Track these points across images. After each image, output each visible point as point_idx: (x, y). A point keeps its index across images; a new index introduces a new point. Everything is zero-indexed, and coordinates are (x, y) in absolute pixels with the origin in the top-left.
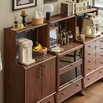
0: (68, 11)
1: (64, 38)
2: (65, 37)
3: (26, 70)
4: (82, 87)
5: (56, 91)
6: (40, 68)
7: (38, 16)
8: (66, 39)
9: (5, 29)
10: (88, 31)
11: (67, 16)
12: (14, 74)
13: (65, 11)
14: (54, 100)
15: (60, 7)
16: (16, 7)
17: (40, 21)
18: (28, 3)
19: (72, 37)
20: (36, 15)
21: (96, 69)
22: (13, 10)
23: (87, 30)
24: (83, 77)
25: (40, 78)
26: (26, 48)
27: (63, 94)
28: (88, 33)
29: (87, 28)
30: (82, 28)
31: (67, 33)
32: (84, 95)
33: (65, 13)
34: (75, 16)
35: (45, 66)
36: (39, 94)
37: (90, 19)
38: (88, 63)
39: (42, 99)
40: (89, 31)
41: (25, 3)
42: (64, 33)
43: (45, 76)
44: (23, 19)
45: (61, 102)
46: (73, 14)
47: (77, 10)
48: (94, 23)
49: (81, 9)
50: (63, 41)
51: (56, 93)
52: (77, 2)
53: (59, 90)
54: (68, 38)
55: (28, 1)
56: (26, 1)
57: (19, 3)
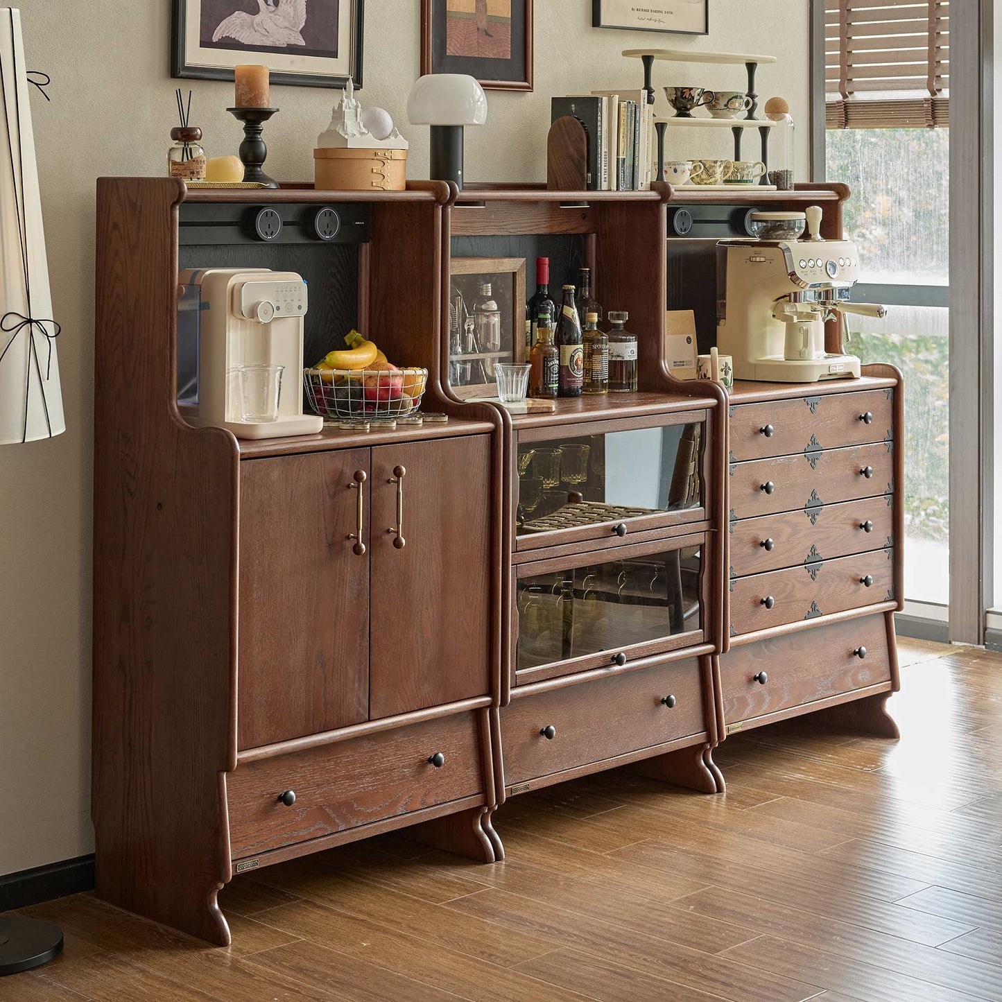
0: (605, 149)
1: (570, 349)
2: (575, 343)
3: (245, 458)
4: (707, 727)
5: (490, 692)
6: (357, 477)
7: (362, 134)
8: (580, 355)
9: (100, 181)
10: (762, 337)
11: (593, 186)
12: (160, 505)
13: (579, 151)
14: (472, 761)
15: (548, 125)
16: (195, 55)
17: (377, 166)
18: (291, 50)
19: (629, 350)
20: (349, 122)
21: (814, 611)
22: (175, 67)
23: (754, 331)
24: (711, 647)
25: (356, 549)
26: (253, 313)
27: (547, 733)
28: (762, 349)
29: (754, 316)
30: (722, 322)
31: (595, 317)
32: (720, 790)
33: (578, 167)
34: (653, 195)
35: (397, 472)
36: (351, 673)
37: (776, 245)
38: (748, 549)
39: (370, 720)
40: (768, 342)
41: (268, 43)
42: (573, 312)
43: (397, 543)
44: (244, 135)
45: (532, 788)
46: (640, 185)
47: (675, 171)
48: (802, 272)
49: (711, 171)
50: (560, 367)
51: (492, 706)
52: (678, 115)
53: (511, 692)
54: (600, 352)
55: (291, 32)
56: (280, 30)
57: (224, 31)
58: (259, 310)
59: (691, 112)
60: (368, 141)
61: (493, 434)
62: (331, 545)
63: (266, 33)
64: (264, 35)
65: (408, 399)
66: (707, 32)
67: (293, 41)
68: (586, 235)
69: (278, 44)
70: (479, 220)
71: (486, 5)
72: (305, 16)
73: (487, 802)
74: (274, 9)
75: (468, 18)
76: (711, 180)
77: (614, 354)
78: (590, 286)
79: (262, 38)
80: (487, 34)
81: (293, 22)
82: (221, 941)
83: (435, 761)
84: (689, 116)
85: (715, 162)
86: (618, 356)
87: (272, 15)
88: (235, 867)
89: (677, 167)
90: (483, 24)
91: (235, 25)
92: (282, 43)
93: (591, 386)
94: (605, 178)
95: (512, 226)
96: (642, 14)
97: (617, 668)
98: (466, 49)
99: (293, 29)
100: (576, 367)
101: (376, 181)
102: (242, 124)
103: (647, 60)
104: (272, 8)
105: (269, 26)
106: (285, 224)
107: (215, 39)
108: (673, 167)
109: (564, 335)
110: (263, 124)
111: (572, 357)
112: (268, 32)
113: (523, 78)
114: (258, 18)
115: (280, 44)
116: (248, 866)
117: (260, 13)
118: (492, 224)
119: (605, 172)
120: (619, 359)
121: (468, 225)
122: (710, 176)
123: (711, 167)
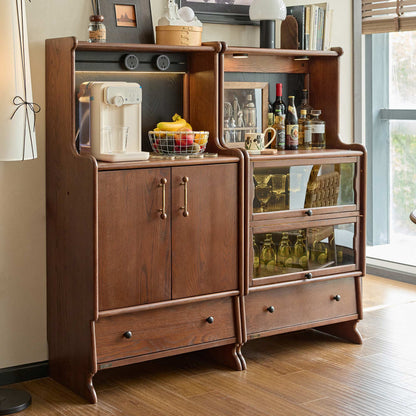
2: (294, 124)
3: (101, 170)
5: (239, 288)
6: (162, 182)
7: (178, 19)
8: (297, 130)
9: (47, 41)
12: (68, 193)
13: (294, 31)
14: (230, 322)
17: (184, 34)
19: (321, 129)
20: (172, 13)
24: (360, 273)
25: (162, 216)
26: (113, 101)
27: (270, 310)
31: (305, 112)
33: (294, 39)
34: (334, 53)
36: (161, 276)
39: (172, 299)
42: (293, 109)
43: (185, 215)
45: (262, 336)
46: (326, 48)
50: (286, 135)
51: (240, 295)
53: (249, 289)
54: (307, 129)
58: (116, 101)
60: (181, 23)
61: (239, 163)
62: (149, 214)
65: (198, 146)
68: (304, 74)
73: (238, 341)
82: (92, 401)
83: (209, 320)
86: (316, 131)
88: (99, 367)
93: (303, 145)
97: (308, 280)
100: (294, 136)
101: (184, 41)
106: (141, 62)
109: (289, 120)
111: (292, 130)
116: (106, 366)
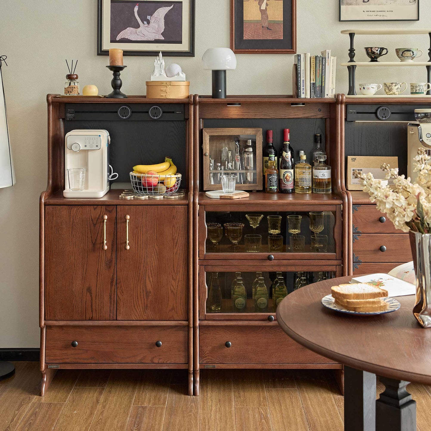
0: (303, 79)
1: (284, 171)
5: (187, 320)
14: (183, 349)
18: (157, 42)
35: (126, 218)
39: (117, 320)
44: (113, 77)
45: (218, 368)
46: (326, 95)
47: (364, 88)
48: (427, 140)
49: (390, 88)
52: (372, 61)
55: (156, 34)
56: (151, 34)
57: (122, 36)
59: (378, 59)
61: (188, 206)
62: (94, 244)
63: (144, 36)
64: (142, 36)
66: (418, 20)
67: (157, 38)
68: (325, 119)
69: (149, 39)
70: (251, 112)
71: (268, 16)
72: (164, 27)
74: (147, 26)
75: (256, 22)
76: (391, 92)
77: (315, 175)
78: (321, 143)
79: (141, 38)
80: (268, 29)
81: (157, 30)
83: (158, 344)
84: (377, 61)
85: (392, 84)
86: (316, 176)
87: (146, 28)
88: (47, 366)
89: (364, 86)
90: (266, 25)
91: (128, 33)
92: (152, 39)
94: (303, 92)
95: (273, 114)
96: (370, 13)
98: (255, 36)
99: (157, 33)
100: (286, 180)
101: (163, 94)
102: (112, 72)
103: (352, 35)
104: (146, 25)
105: (146, 33)
107: (118, 39)
108: (363, 86)
110: (121, 72)
111: (284, 175)
112: (144, 35)
113: (290, 47)
114: (139, 30)
115: (150, 40)
116: (53, 367)
117: (140, 28)
118: (260, 113)
119: (303, 89)
120: (316, 178)
121: (245, 114)
122: (390, 90)
123: (390, 86)
